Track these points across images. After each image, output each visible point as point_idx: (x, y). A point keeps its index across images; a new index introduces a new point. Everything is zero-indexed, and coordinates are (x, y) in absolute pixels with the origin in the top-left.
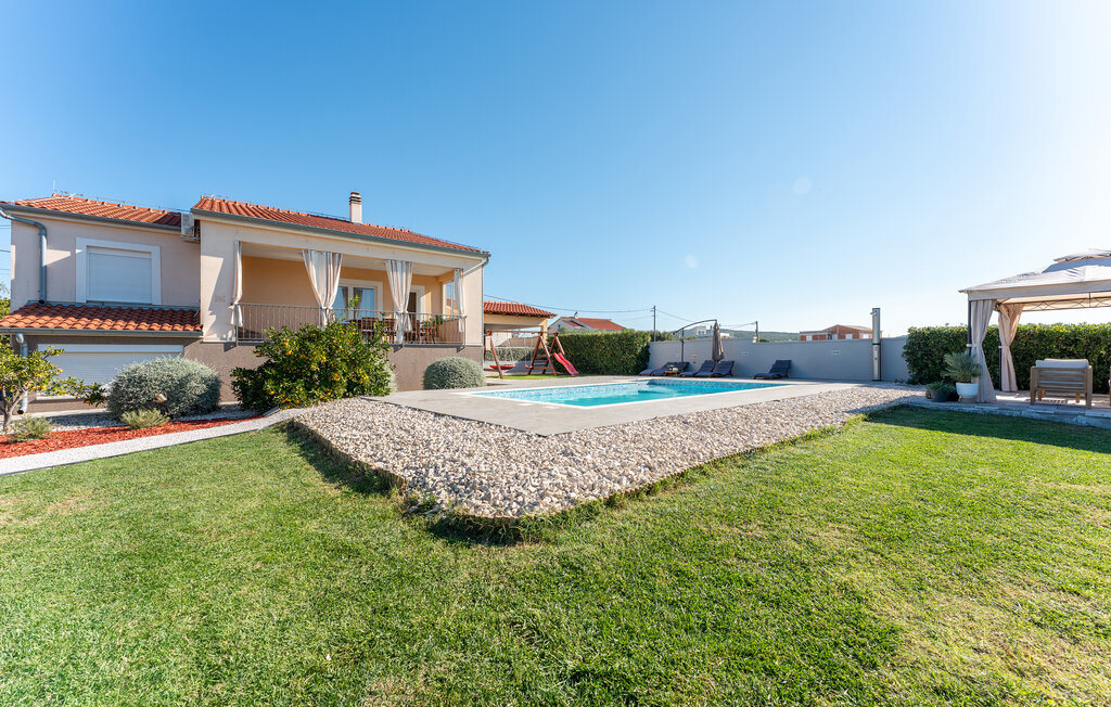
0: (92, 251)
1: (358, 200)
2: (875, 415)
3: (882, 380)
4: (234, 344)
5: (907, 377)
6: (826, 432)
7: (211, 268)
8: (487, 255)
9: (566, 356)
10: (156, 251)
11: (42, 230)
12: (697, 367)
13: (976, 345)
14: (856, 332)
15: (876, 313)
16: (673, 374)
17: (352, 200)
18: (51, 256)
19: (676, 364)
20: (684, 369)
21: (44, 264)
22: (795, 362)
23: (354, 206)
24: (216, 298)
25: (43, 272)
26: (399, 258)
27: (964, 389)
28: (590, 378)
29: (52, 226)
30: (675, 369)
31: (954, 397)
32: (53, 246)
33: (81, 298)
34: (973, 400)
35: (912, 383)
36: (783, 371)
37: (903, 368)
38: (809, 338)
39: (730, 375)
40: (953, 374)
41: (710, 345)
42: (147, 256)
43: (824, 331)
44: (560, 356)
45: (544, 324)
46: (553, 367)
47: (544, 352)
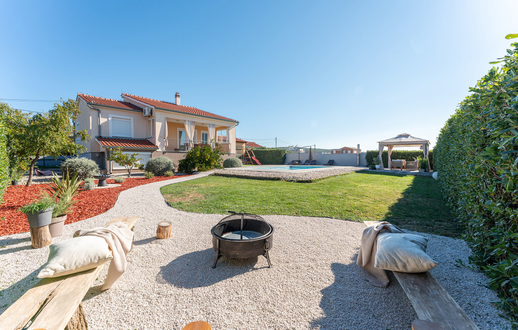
0: (114, 119)
1: (179, 96)
2: (357, 172)
3: (359, 166)
4: (166, 152)
5: (366, 165)
6: (348, 174)
7: (159, 126)
8: (238, 122)
9: (256, 158)
10: (132, 119)
11: (99, 111)
12: (304, 162)
13: (380, 156)
14: (352, 150)
15: (359, 145)
16: (296, 164)
17: (176, 96)
18: (103, 120)
19: (297, 161)
20: (300, 162)
21: (101, 123)
22: (335, 160)
23: (177, 98)
24: (160, 137)
25: (100, 126)
26: (211, 123)
27: (377, 166)
28: (266, 165)
29: (102, 110)
30: (297, 163)
31: (375, 169)
32: (102, 117)
33: (111, 135)
34: (379, 169)
35: (367, 166)
36: (331, 163)
37: (365, 162)
38: (334, 152)
39: (315, 164)
40: (375, 163)
41: (309, 154)
42: (129, 121)
43: (340, 149)
44: (254, 157)
45: (244, 145)
46: (251, 162)
47: (247, 156)
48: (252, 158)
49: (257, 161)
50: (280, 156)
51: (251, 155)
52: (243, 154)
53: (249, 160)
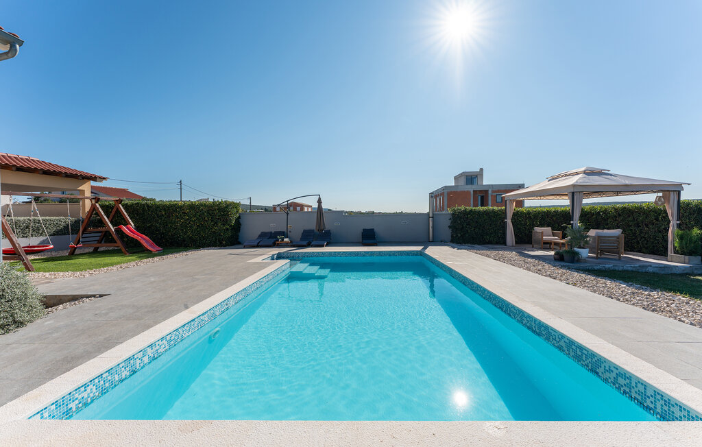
3: (434, 241)
5: (451, 238)
9: (139, 229)
16: (285, 244)
30: (286, 240)
44: (130, 229)
45: (86, 188)
46: (119, 243)
47: (101, 223)
48: (119, 231)
49: (145, 240)
50: (226, 222)
51: (118, 220)
52: (82, 216)
53: (107, 238)
